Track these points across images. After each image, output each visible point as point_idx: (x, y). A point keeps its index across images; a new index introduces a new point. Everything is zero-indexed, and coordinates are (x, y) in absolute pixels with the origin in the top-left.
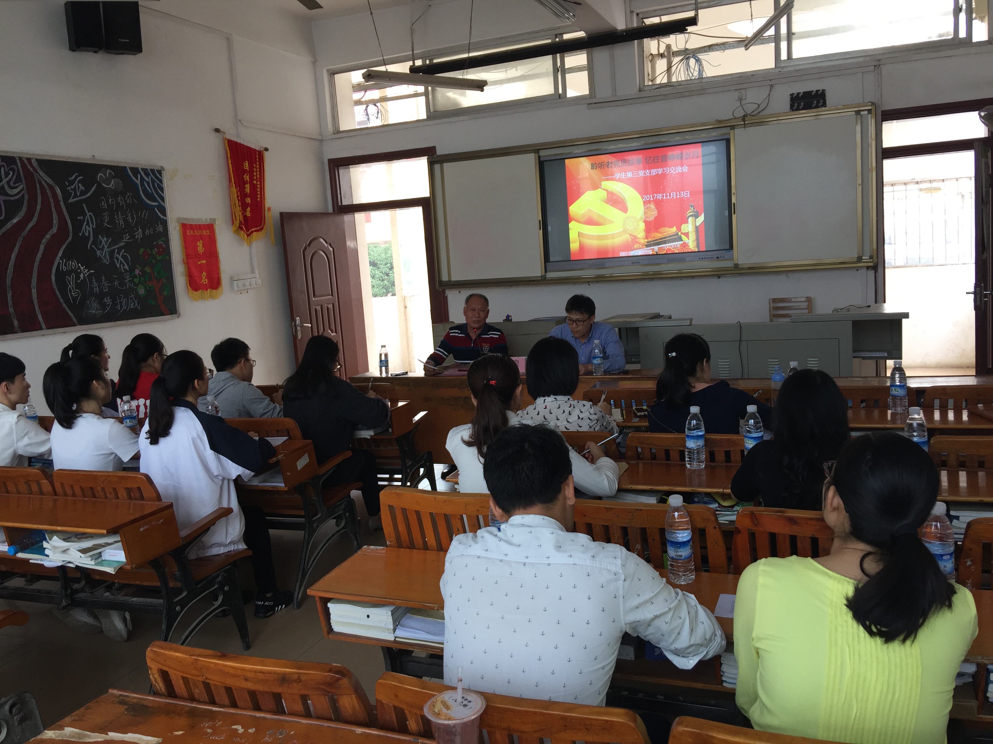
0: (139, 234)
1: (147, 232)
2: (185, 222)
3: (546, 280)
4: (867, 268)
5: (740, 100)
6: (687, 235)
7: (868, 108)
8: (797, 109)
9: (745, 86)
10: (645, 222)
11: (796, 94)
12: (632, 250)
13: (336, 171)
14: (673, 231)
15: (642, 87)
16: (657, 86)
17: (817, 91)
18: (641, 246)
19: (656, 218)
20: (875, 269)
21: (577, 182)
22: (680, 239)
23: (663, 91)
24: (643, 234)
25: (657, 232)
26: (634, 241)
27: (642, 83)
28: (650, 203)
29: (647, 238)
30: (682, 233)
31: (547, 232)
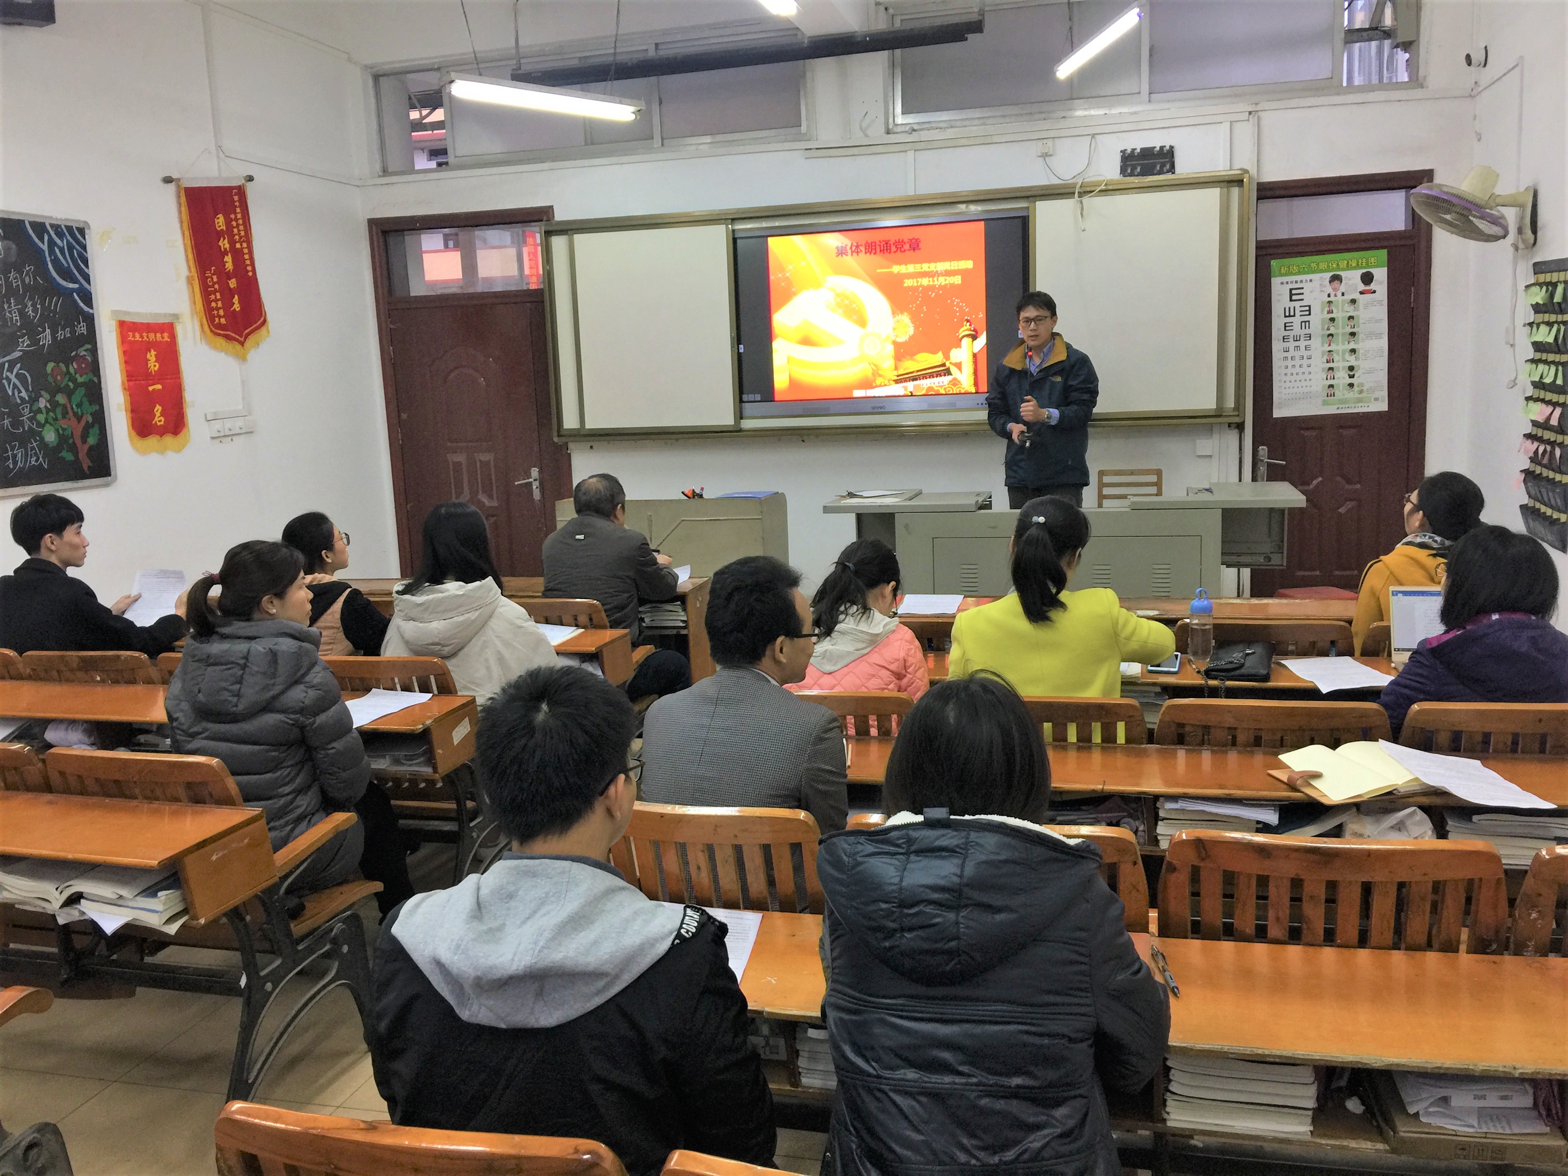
0: (46, 338)
1: (60, 335)
2: (127, 319)
3: (740, 430)
4: (1230, 425)
5: (1045, 156)
6: (959, 366)
7: (1240, 178)
8: (1131, 175)
9: (1052, 134)
10: (895, 343)
11: (1129, 151)
12: (872, 387)
13: (381, 240)
14: (937, 359)
15: (891, 127)
16: (916, 127)
17: (1162, 148)
18: (886, 382)
19: (911, 338)
20: (1240, 427)
21: (788, 275)
22: (948, 372)
23: (925, 135)
24: (891, 362)
25: (912, 359)
26: (876, 373)
27: (891, 120)
28: (902, 313)
29: (896, 368)
30: (951, 363)
31: (739, 354)
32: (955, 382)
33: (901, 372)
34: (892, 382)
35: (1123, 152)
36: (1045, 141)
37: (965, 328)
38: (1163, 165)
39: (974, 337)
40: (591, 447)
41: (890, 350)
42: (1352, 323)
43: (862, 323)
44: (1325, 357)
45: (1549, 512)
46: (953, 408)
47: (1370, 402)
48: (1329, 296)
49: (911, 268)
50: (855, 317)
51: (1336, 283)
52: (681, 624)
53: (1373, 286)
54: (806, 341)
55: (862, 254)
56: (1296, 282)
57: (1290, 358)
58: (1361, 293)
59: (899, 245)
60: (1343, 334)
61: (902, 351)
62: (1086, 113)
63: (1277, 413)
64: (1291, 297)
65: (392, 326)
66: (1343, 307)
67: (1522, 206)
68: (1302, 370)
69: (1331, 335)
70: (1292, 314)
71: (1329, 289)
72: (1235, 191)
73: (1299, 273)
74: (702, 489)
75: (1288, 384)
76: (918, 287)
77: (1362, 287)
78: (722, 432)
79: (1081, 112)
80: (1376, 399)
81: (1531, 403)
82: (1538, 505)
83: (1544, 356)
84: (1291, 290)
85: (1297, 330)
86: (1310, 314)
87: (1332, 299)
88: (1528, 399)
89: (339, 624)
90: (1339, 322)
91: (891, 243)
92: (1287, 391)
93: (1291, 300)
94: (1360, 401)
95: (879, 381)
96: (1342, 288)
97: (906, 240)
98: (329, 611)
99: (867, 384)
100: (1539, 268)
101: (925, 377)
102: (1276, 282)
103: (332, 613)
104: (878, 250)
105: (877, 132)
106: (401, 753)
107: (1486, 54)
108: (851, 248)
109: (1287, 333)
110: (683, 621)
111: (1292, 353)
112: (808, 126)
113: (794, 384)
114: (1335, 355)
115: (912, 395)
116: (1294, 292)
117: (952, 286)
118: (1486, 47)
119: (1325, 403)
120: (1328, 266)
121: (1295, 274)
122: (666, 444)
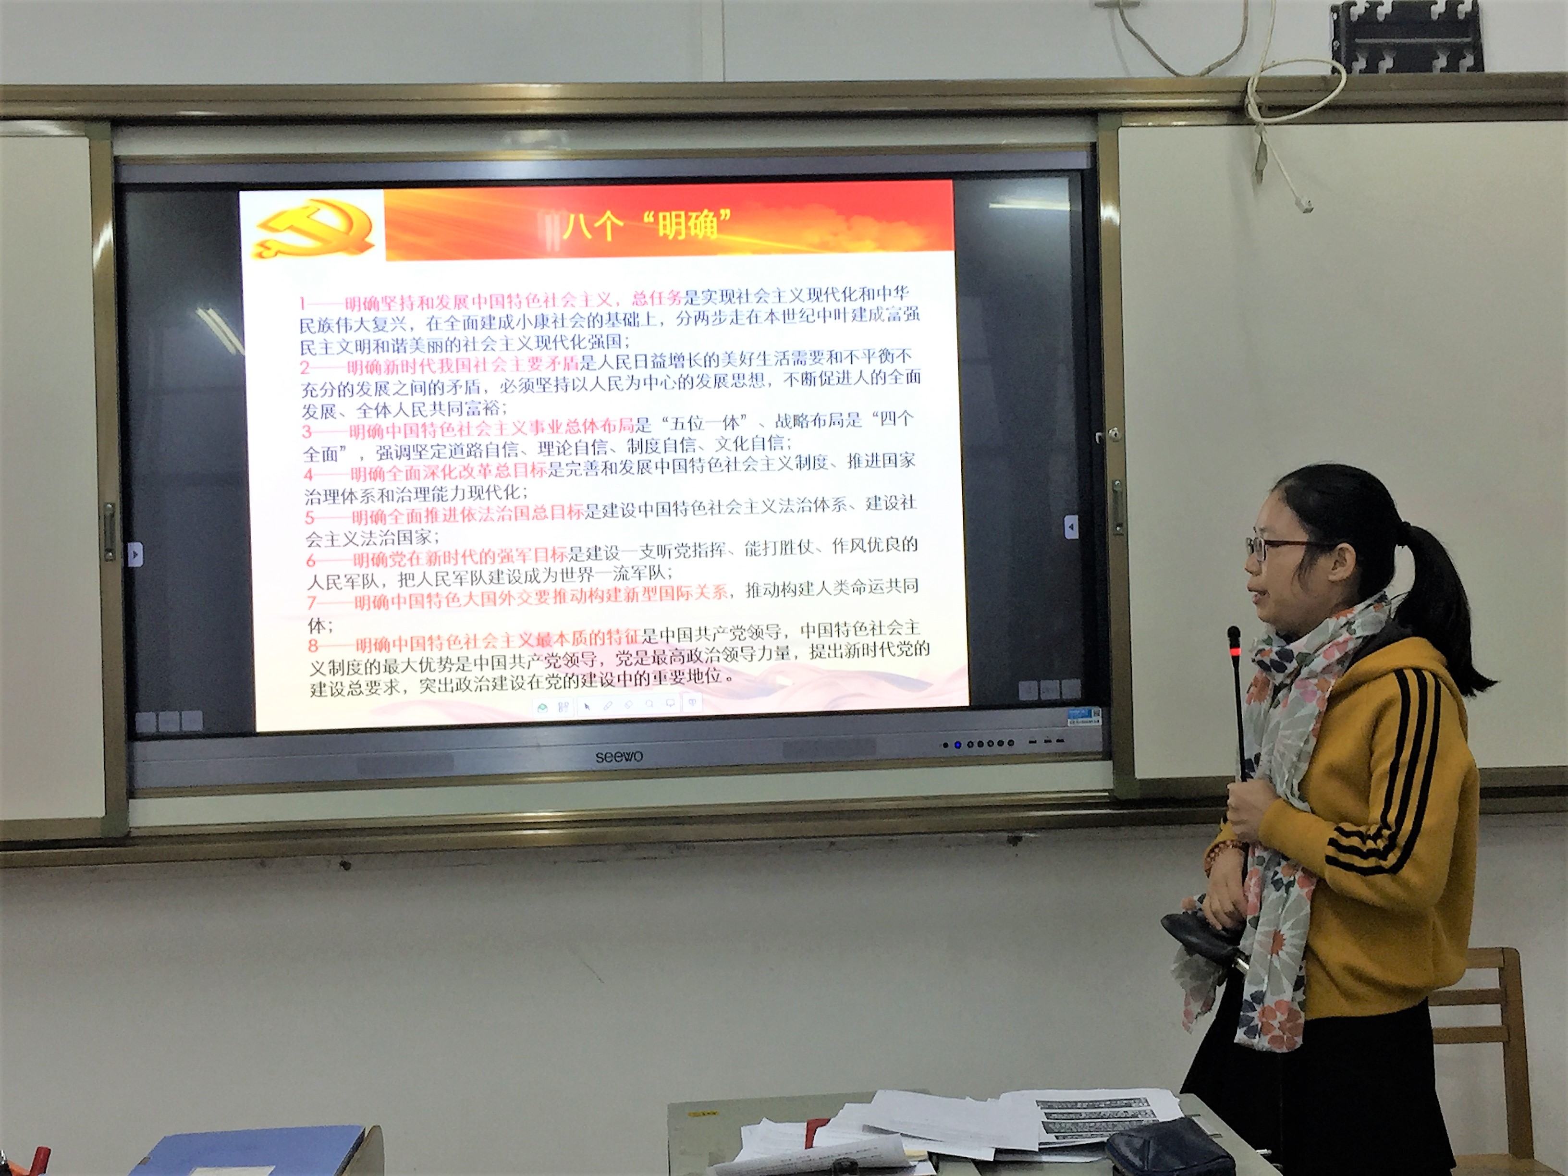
3: (126, 839)
5: (1119, 3)
11: (1361, 8)
17: (1451, 5)
31: (128, 573)
35: (1342, 10)
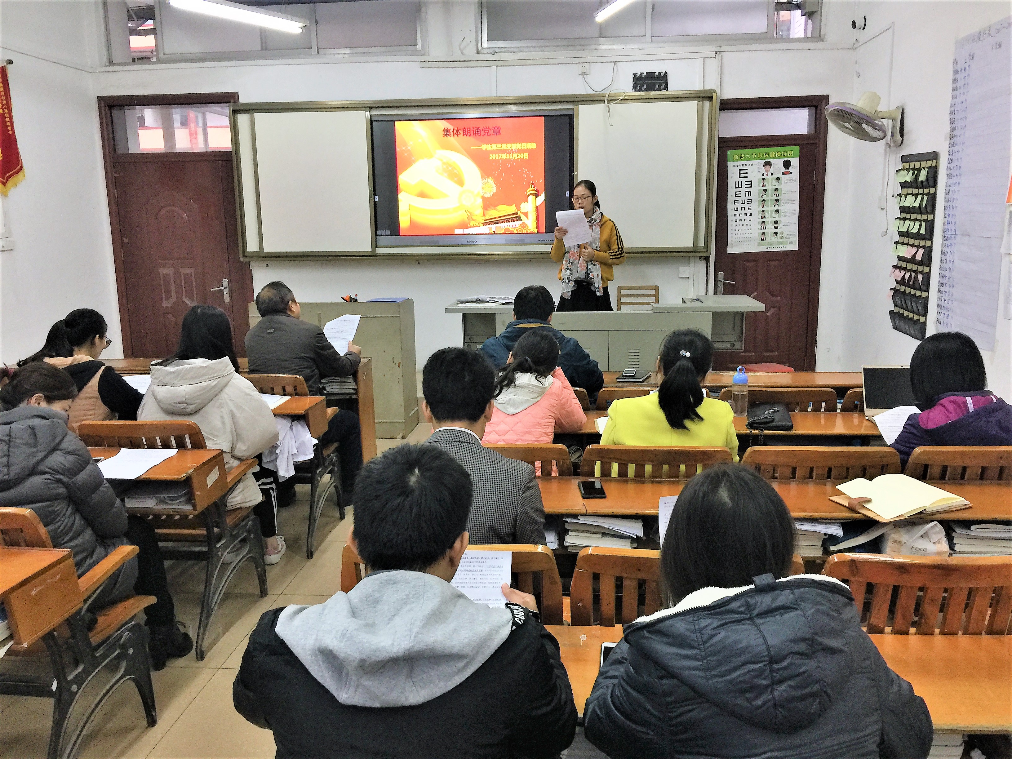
3: (376, 255)
4: (700, 257)
5: (584, 74)
6: (526, 214)
7: (710, 95)
8: (640, 90)
9: (588, 60)
10: (483, 197)
11: (639, 74)
12: (467, 228)
13: (108, 112)
14: (512, 209)
15: (479, 49)
16: (497, 50)
17: (660, 73)
18: (477, 224)
19: (494, 194)
20: (707, 259)
21: (409, 148)
22: (519, 219)
23: (503, 56)
24: (481, 211)
25: (495, 209)
26: (470, 218)
27: (480, 45)
28: (488, 177)
29: (484, 215)
30: (521, 212)
31: (375, 202)
32: (524, 226)
33: (487, 218)
34: (481, 224)
35: (635, 74)
36: (584, 65)
37: (531, 189)
38: (660, 85)
39: (537, 196)
40: (267, 265)
41: (480, 202)
42: (777, 193)
43: (460, 183)
44: (760, 215)
45: (911, 315)
46: (521, 242)
47: (787, 244)
48: (763, 175)
49: (494, 147)
50: (456, 179)
51: (768, 166)
52: (352, 391)
53: (790, 170)
54: (422, 195)
55: (461, 136)
56: (743, 165)
57: (738, 215)
58: (783, 174)
59: (487, 131)
60: (771, 200)
61: (488, 203)
62: (610, 47)
63: (730, 251)
64: (740, 175)
65: (116, 175)
66: (772, 183)
67: (894, 119)
68: (746, 223)
69: (764, 200)
70: (740, 186)
71: (763, 170)
72: (707, 103)
73: (745, 160)
74: (356, 295)
75: (737, 232)
76: (499, 160)
77: (784, 170)
78: (363, 256)
79: (605, 46)
80: (791, 243)
81: (899, 246)
82: (902, 311)
83: (908, 216)
84: (740, 170)
85: (743, 197)
86: (751, 187)
87: (765, 177)
88: (897, 243)
89: (97, 394)
90: (769, 192)
91: (481, 129)
92: (737, 236)
93: (740, 177)
94: (781, 243)
95: (472, 223)
96: (772, 170)
97: (491, 127)
98: (89, 385)
99: (464, 225)
100: (905, 159)
101: (503, 221)
102: (730, 164)
103: (91, 386)
104: (472, 132)
105: (470, 53)
106: (165, 496)
107: (865, 22)
108: (453, 131)
109: (737, 199)
110: (353, 389)
111: (740, 211)
112: (423, 46)
113: (413, 224)
114: (766, 214)
115: (495, 234)
116: (742, 172)
117: (522, 160)
118: (865, 17)
119: (759, 245)
120: (763, 155)
121: (742, 160)
122: (322, 264)
